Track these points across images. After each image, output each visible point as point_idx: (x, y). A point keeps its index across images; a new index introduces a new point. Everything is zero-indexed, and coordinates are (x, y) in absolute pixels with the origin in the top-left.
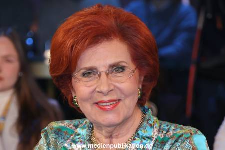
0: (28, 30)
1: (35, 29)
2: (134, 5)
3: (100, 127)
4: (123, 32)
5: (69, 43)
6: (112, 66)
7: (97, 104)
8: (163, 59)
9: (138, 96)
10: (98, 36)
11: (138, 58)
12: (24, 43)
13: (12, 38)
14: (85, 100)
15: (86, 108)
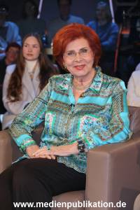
0: (43, 33)
1: (46, 33)
2: (91, 23)
3: (77, 77)
4: (85, 35)
5: (61, 41)
6: (81, 49)
7: (76, 67)
8: (103, 47)
9: (92, 63)
10: (74, 36)
11: (92, 46)
12: (42, 39)
13: (37, 37)
14: (70, 65)
15: (71, 69)
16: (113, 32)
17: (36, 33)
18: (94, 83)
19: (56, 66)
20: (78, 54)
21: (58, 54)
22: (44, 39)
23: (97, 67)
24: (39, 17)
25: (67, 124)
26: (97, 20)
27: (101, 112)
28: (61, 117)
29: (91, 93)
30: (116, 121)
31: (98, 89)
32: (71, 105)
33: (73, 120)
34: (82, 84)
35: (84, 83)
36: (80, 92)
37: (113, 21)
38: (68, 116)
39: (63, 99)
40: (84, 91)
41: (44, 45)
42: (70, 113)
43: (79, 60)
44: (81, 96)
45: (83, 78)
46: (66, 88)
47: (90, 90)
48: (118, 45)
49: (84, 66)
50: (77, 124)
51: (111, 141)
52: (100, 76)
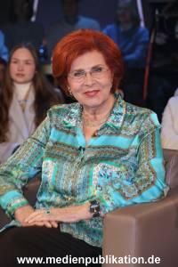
7: (86, 93)
16: (142, 39)
17: (29, 43)
18: (113, 117)
19: (58, 90)
20: (88, 75)
21: (59, 75)
22: (42, 51)
23: (117, 92)
24: (33, 19)
25: (75, 176)
27: (123, 158)
28: (66, 166)
29: (109, 131)
30: (145, 171)
31: (119, 125)
32: (80, 148)
33: (83, 170)
34: (95, 118)
35: (98, 116)
36: (93, 130)
37: (142, 24)
38: (75, 164)
39: (68, 140)
40: (98, 128)
41: (41, 60)
42: (78, 160)
44: (94, 136)
45: (96, 109)
46: (72, 123)
47: (107, 126)
48: (148, 60)
49: (98, 91)
50: (88, 177)
51: (138, 200)
52: (121, 106)
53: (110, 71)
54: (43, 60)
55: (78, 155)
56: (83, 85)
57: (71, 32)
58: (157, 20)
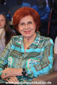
18: (35, 41)
20: (26, 25)
22: (8, 16)
23: (37, 32)
24: (5, 4)
26: (38, 5)
29: (34, 47)
31: (37, 44)
32: (22, 53)
33: (23, 62)
37: (47, 6)
40: (29, 45)
41: (8, 20)
43: (27, 28)
44: (28, 48)
45: (29, 38)
46: (20, 43)
50: (26, 64)
52: (39, 37)
53: (35, 24)
54: (8, 19)
55: (22, 56)
56: (24, 29)
57: (20, 8)
58: (53, 4)
